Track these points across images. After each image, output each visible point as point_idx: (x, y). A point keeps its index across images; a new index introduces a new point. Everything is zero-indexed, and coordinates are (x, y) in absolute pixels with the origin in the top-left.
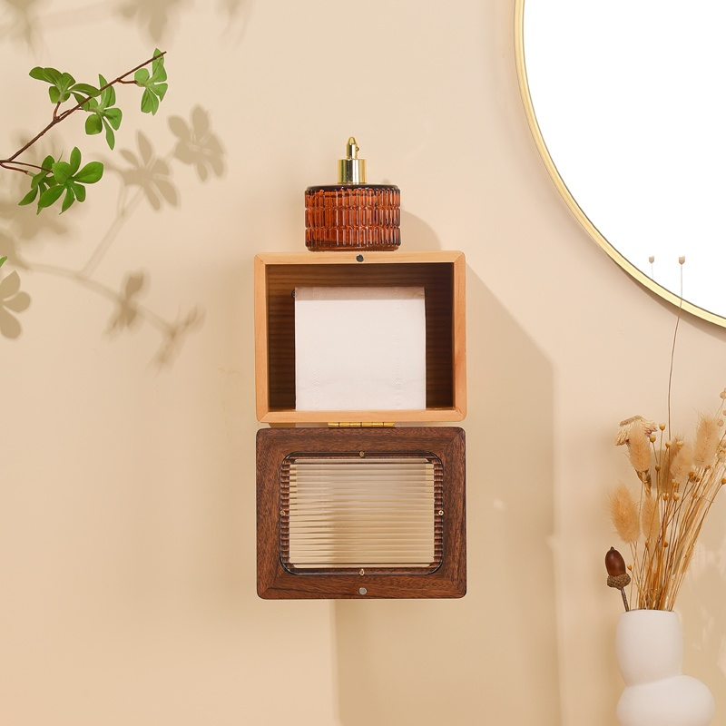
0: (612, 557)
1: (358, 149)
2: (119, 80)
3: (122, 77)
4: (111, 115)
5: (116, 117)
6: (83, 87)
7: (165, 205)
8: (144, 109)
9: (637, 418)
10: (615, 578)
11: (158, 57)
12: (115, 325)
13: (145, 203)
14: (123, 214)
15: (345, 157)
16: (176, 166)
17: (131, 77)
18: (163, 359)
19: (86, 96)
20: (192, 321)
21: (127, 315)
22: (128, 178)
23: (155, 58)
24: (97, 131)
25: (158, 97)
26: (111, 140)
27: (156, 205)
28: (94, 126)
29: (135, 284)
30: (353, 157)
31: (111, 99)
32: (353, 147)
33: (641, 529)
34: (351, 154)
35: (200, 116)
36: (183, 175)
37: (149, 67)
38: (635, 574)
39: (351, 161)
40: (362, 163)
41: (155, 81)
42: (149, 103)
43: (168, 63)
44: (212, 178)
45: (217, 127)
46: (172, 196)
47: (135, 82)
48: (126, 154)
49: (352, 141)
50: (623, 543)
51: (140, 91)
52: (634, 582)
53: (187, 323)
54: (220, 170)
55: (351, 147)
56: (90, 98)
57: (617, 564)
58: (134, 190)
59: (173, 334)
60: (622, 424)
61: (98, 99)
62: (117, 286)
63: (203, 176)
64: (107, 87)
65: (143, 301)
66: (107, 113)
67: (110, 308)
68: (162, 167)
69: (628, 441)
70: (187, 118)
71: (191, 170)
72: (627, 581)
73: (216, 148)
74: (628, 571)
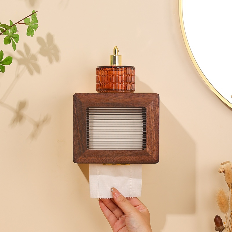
0: (217, 219)
1: (118, 51)
2: (18, 23)
3: (20, 21)
4: (15, 37)
5: (17, 38)
6: (4, 26)
7: (35, 73)
8: (28, 34)
9: (228, 162)
10: (219, 227)
11: (34, 13)
12: (14, 122)
13: (27, 72)
14: (18, 76)
15: (113, 54)
16: (40, 57)
17: (23, 22)
18: (33, 136)
19: (5, 29)
20: (46, 120)
21: (19, 118)
22: (20, 62)
23: (33, 14)
24: (8, 43)
25: (34, 30)
26: (14, 47)
27: (31, 73)
28: (7, 41)
29: (22, 105)
30: (116, 54)
31: (15, 30)
32: (116, 50)
33: (229, 207)
34: (115, 53)
35: (50, 37)
36: (42, 61)
37: (30, 17)
38: (226, 225)
39: (115, 56)
40: (120, 57)
41: (33, 23)
42: (30, 32)
43: (38, 15)
44: (55, 62)
45: (57, 41)
46: (38, 70)
47: (24, 23)
48: (20, 52)
49: (116, 48)
50: (222, 213)
51: (27, 27)
52: (226, 229)
53: (44, 121)
54: (58, 59)
55: (115, 50)
56: (6, 30)
57: (219, 222)
58: (22, 67)
59: (38, 126)
60: (222, 164)
61: (9, 30)
62: (15, 106)
63: (51, 61)
64: (13, 25)
65: (25, 112)
66: (13, 36)
67: (12, 115)
68: (34, 57)
69: (224, 171)
70: (44, 37)
71: (46, 59)
72: (223, 229)
73: (56, 49)
74: (223, 225)
